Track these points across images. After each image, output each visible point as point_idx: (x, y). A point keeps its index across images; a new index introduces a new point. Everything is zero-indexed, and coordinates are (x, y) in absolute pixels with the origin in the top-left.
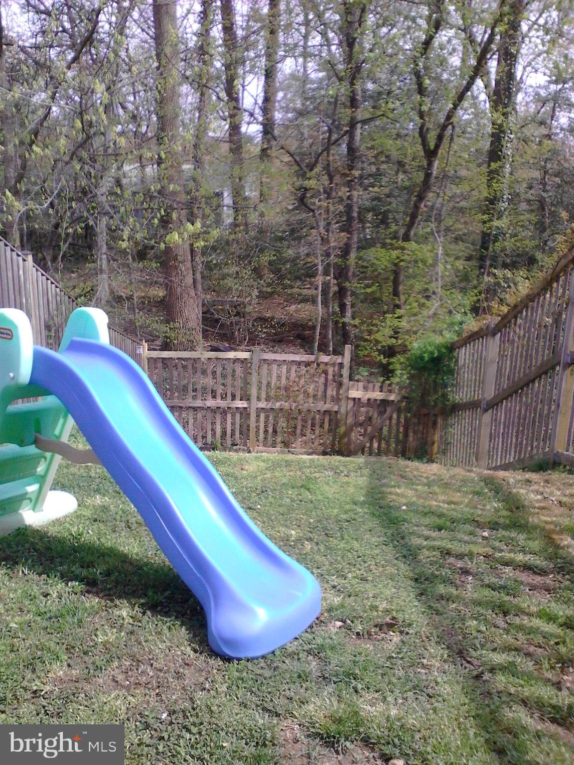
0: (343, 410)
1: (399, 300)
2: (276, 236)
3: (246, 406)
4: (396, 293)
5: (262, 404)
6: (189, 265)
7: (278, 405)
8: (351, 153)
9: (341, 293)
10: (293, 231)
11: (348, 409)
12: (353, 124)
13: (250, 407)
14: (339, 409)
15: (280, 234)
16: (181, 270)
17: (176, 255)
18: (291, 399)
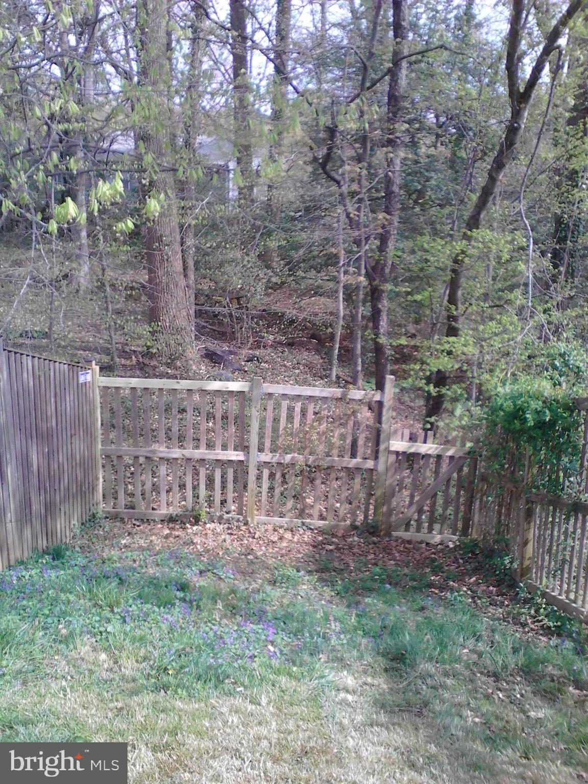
0: (381, 467)
1: (457, 309)
2: (287, 215)
3: (242, 458)
4: (452, 300)
5: (266, 457)
6: (178, 248)
7: (288, 458)
8: (393, 103)
9: (374, 294)
10: (307, 210)
11: (388, 464)
12: (397, 60)
13: (248, 460)
14: (376, 465)
15: (293, 214)
16: (167, 254)
17: (161, 236)
18: (307, 451)
